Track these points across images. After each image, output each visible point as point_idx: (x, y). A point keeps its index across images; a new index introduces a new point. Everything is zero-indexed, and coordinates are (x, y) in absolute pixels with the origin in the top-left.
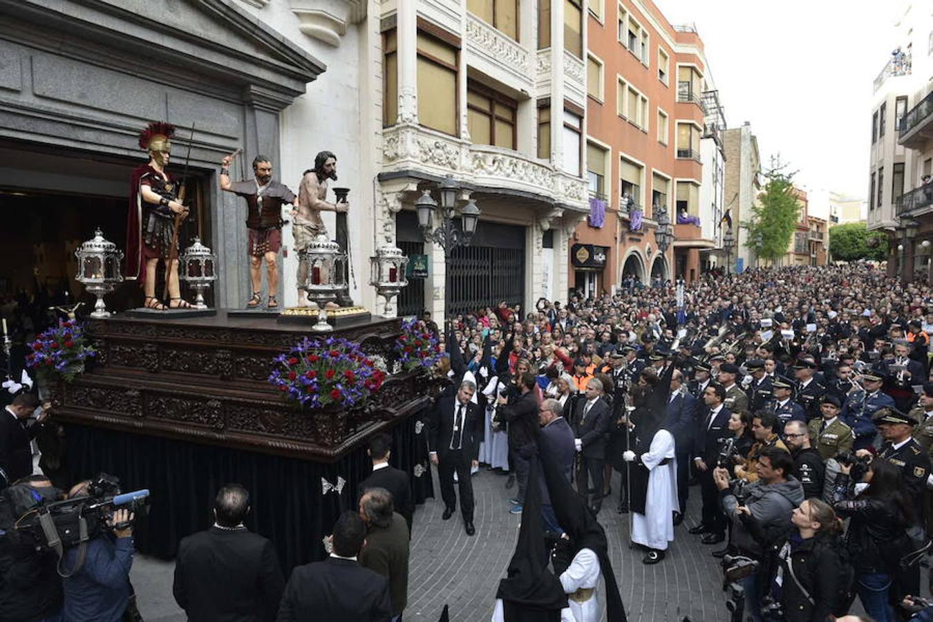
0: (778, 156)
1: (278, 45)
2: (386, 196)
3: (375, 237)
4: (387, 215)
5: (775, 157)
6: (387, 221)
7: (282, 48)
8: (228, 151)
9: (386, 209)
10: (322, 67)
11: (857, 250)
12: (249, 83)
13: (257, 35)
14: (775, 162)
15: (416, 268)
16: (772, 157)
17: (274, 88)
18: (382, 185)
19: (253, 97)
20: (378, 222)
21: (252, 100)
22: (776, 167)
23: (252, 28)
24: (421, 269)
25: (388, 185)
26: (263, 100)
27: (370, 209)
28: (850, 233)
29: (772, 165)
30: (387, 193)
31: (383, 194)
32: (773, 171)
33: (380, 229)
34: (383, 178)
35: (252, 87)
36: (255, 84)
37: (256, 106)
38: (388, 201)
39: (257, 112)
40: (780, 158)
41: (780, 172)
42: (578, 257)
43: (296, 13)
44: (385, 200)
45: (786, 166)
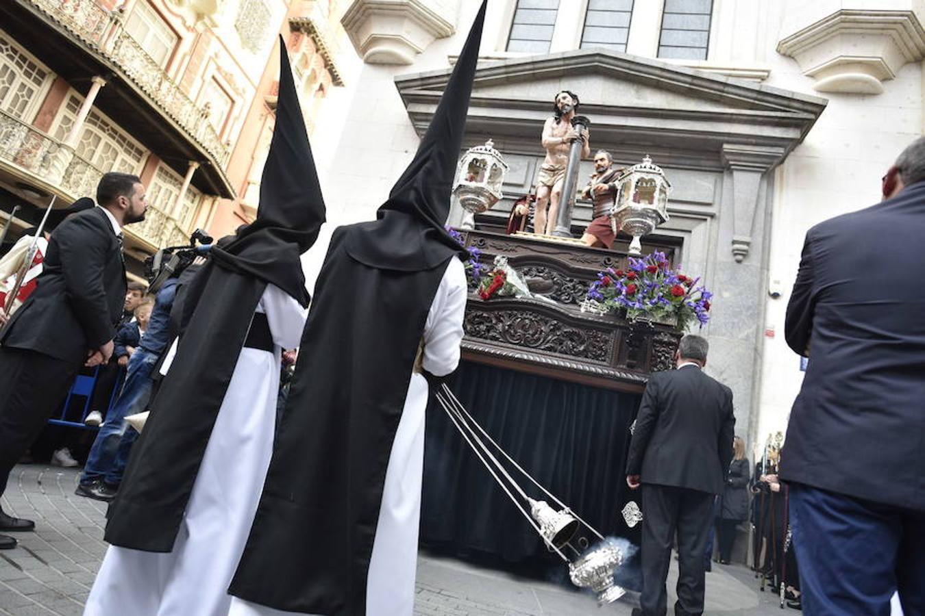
1: (754, 95)
7: (760, 97)
8: (701, 218)
10: (820, 102)
12: (722, 143)
13: (728, 93)
17: (754, 141)
19: (728, 157)
21: (728, 160)
23: (721, 87)
26: (742, 158)
35: (725, 146)
36: (728, 142)
37: (733, 167)
39: (735, 174)
43: (807, 76)
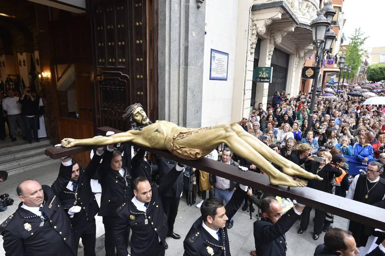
0: (359, 29)
2: (256, 22)
3: (247, 53)
4: (255, 37)
5: (358, 30)
6: (254, 42)
9: (255, 32)
11: (382, 76)
14: (357, 32)
15: (260, 76)
16: (356, 30)
18: (253, 14)
20: (249, 41)
22: (357, 35)
24: (265, 76)
25: (258, 14)
27: (246, 31)
28: (380, 68)
29: (356, 34)
30: (257, 20)
31: (253, 21)
32: (355, 37)
33: (249, 47)
34: (255, 9)
38: (258, 26)
40: (360, 30)
41: (359, 37)
42: (306, 74)
44: (255, 25)
45: (362, 34)
